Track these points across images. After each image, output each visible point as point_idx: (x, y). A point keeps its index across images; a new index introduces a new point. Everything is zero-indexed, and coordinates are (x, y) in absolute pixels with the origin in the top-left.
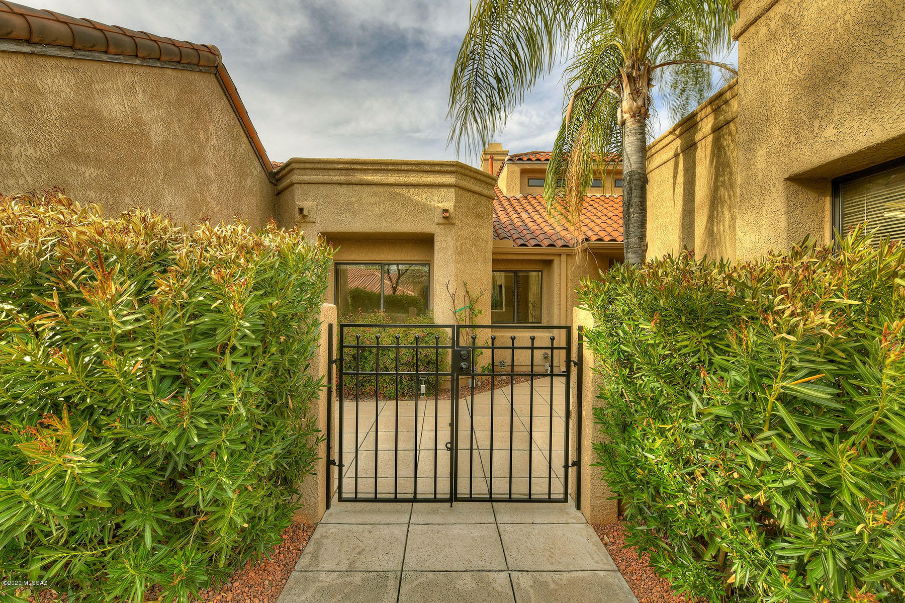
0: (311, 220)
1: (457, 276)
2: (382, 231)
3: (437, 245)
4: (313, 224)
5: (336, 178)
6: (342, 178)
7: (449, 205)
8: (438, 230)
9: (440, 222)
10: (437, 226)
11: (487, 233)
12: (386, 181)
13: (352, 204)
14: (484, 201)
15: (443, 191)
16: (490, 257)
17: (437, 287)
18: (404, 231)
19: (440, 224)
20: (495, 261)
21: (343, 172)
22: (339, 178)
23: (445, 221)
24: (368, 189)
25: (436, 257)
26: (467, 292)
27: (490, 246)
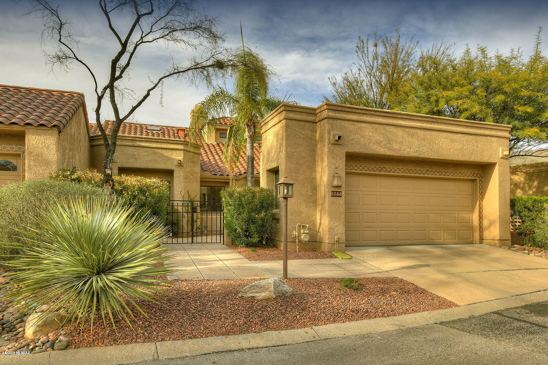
0: (115, 161)
1: (184, 188)
2: (150, 167)
3: (175, 175)
4: (116, 163)
5: (127, 143)
6: (131, 144)
7: (181, 158)
8: (176, 168)
9: (177, 165)
10: (175, 167)
11: (198, 169)
12: (152, 146)
13: (135, 155)
14: (196, 156)
15: (178, 152)
16: (199, 180)
17: (176, 193)
18: (160, 168)
19: (177, 166)
20: (201, 181)
21: (131, 141)
22: (129, 143)
23: (179, 165)
24: (143, 149)
25: (175, 180)
26: (189, 195)
27: (199, 175)
